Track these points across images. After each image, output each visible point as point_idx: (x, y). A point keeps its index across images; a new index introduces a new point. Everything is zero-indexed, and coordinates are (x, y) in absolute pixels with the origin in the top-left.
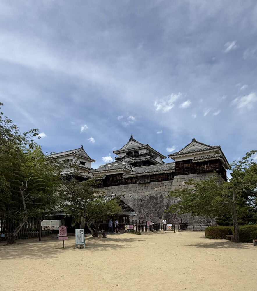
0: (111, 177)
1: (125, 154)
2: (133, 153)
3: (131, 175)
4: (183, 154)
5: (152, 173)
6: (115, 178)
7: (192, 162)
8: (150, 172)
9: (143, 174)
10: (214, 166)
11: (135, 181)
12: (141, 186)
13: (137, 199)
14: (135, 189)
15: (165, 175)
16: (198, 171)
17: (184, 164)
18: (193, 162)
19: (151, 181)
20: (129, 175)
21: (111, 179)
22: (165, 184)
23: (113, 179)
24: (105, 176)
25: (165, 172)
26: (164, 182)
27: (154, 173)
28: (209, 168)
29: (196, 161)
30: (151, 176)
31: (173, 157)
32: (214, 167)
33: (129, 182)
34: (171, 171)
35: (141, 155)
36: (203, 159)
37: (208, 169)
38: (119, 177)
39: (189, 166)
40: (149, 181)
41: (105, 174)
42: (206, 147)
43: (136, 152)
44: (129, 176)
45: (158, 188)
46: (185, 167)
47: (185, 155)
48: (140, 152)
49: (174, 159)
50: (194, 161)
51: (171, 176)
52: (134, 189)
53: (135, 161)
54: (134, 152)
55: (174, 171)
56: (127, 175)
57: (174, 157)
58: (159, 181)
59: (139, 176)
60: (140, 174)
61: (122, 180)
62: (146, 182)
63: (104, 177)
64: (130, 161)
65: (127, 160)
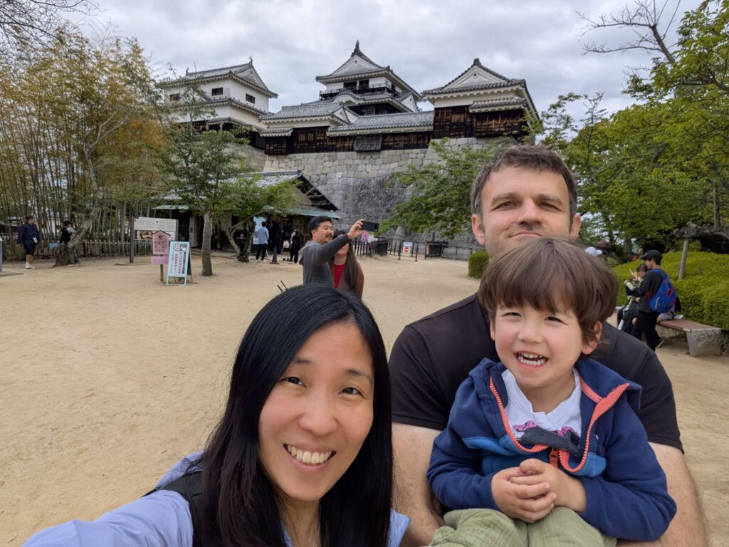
0: (302, 133)
1: (341, 86)
2: (358, 85)
3: (343, 131)
4: (453, 92)
5: (387, 130)
6: (311, 137)
7: (468, 112)
8: (383, 128)
9: (369, 132)
10: (509, 122)
11: (351, 145)
12: (363, 156)
13: (351, 184)
14: (350, 162)
15: (413, 135)
16: (478, 132)
17: (452, 113)
18: (471, 111)
19: (384, 148)
20: (339, 131)
21: (303, 138)
22: (411, 156)
23: (306, 139)
24: (292, 131)
25: (414, 129)
26: (409, 151)
27: (391, 131)
28: (499, 128)
29: (477, 111)
30: (385, 135)
31: (431, 97)
32: (510, 125)
33: (338, 146)
34: (426, 129)
35: (373, 90)
36: (490, 106)
37: (497, 130)
38: (319, 135)
39: (462, 120)
40: (379, 147)
41: (291, 125)
42: (498, 81)
43: (365, 82)
44: (341, 133)
45: (396, 164)
46: (453, 121)
47: (455, 95)
49: (433, 101)
50: (472, 108)
51: (424, 140)
52: (348, 161)
53: (361, 102)
54: (361, 83)
55: (431, 128)
56: (336, 131)
57: (433, 98)
58: (400, 148)
59: (359, 135)
60: (361, 131)
61: (326, 140)
62: (373, 149)
63: (288, 131)
64: (350, 102)
65: (344, 98)
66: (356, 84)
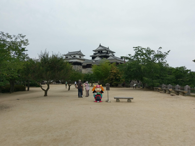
1: (97, 52)
35: (103, 53)
43: (102, 51)
48: (103, 52)
64: (99, 55)
65: (98, 55)
66: (100, 52)
